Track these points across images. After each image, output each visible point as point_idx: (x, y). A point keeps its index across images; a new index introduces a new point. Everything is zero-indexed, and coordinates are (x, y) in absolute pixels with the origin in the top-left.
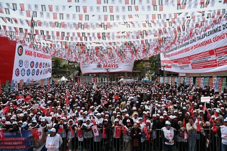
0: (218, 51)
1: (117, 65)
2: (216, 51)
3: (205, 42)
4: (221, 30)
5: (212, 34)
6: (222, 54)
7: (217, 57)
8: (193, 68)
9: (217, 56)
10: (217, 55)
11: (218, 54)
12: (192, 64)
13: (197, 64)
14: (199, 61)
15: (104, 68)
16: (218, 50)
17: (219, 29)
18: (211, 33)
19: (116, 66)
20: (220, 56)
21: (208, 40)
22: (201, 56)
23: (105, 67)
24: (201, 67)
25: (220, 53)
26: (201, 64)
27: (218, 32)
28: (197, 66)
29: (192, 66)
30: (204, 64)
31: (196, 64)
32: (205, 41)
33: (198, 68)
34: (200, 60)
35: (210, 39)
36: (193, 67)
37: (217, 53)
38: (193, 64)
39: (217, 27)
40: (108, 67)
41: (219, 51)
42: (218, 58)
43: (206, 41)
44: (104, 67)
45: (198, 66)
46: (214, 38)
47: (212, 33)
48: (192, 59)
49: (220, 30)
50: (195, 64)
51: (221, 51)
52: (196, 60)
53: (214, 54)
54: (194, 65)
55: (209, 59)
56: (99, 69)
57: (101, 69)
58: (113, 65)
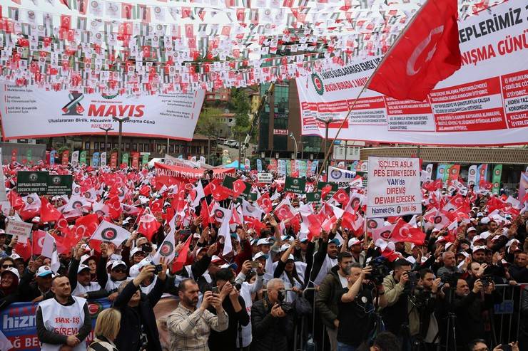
0: (510, 83)
1: (141, 109)
2: (504, 85)
3: (476, 53)
4: (521, 21)
5: (494, 31)
6: (520, 92)
7: (507, 100)
8: (438, 126)
9: (505, 97)
10: (508, 94)
11: (510, 91)
12: (436, 116)
13: (450, 118)
14: (457, 107)
15: (89, 118)
16: (511, 80)
17: (515, 15)
18: (492, 27)
19: (135, 112)
20: (514, 99)
21: (484, 48)
22: (462, 96)
23: (95, 115)
24: (462, 128)
25: (514, 90)
26: (463, 117)
27: (513, 24)
28: (450, 123)
29: (437, 121)
30: (471, 119)
31: (447, 118)
32: (473, 51)
33: (452, 128)
34: (460, 107)
35: (490, 46)
36: (440, 123)
37: (508, 87)
38: (439, 115)
39: (509, 12)
40: (107, 115)
41: (515, 83)
42: (507, 103)
43: (478, 50)
44: (90, 114)
45: (455, 123)
46: (502, 42)
47: (494, 27)
48: (434, 100)
49: (519, 21)
50: (444, 115)
51: (518, 85)
52: (448, 106)
53: (500, 92)
54: (441, 118)
55: (485, 106)
56: (69, 121)
57: (77, 120)
58: (127, 107)
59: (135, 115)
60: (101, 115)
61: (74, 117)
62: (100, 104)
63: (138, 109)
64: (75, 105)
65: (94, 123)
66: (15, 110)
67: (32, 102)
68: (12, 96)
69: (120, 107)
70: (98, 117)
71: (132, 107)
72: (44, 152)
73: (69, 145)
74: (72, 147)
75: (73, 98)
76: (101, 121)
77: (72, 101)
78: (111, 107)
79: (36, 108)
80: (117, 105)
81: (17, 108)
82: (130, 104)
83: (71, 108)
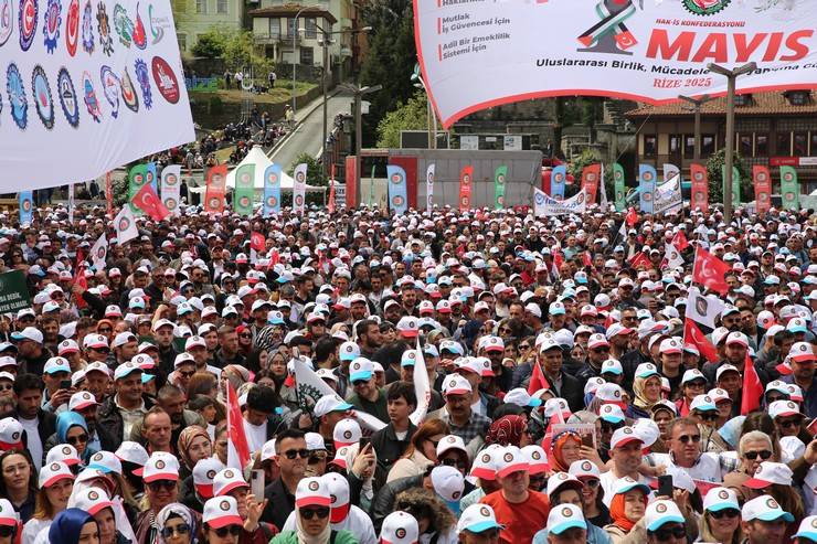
1: (802, 41)
15: (648, 63)
19: (784, 50)
23: (667, 55)
40: (698, 58)
44: (651, 53)
56: (595, 63)
57: (615, 64)
58: (759, 38)
59: (783, 58)
60: (683, 57)
61: (609, 57)
62: (682, 29)
63: (792, 43)
64: (611, 30)
65: (661, 76)
66: (459, 48)
67: (499, 22)
68: (451, 16)
69: (740, 39)
70: (674, 63)
71: (776, 39)
72: (538, 170)
73: (604, 148)
74: (613, 151)
75: (606, 13)
76: (681, 72)
77: (605, 20)
78: (712, 38)
79: (507, 36)
80: (730, 32)
81: (462, 42)
82: (770, 31)
83: (600, 37)
